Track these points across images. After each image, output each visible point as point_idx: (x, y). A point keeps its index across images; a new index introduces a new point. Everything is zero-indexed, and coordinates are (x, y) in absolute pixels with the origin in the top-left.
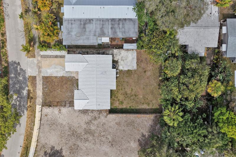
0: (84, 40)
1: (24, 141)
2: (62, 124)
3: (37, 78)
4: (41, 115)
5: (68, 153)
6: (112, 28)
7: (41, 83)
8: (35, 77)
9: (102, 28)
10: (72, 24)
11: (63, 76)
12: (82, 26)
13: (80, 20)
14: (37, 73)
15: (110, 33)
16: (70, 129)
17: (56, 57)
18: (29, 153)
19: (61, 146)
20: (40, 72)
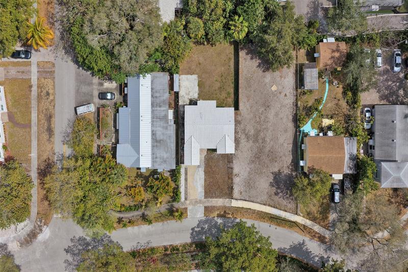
0: (171, 142)
1: (264, 222)
2: (249, 173)
3: (206, 205)
4: (240, 199)
5: (276, 164)
6: (160, 106)
7: (211, 200)
8: (205, 207)
9: (160, 118)
10: (156, 158)
11: (204, 171)
12: (158, 144)
13: (153, 146)
14: (201, 205)
15: (164, 109)
16: (253, 162)
17: (186, 180)
18: (276, 216)
19: (270, 174)
20: (200, 202)
